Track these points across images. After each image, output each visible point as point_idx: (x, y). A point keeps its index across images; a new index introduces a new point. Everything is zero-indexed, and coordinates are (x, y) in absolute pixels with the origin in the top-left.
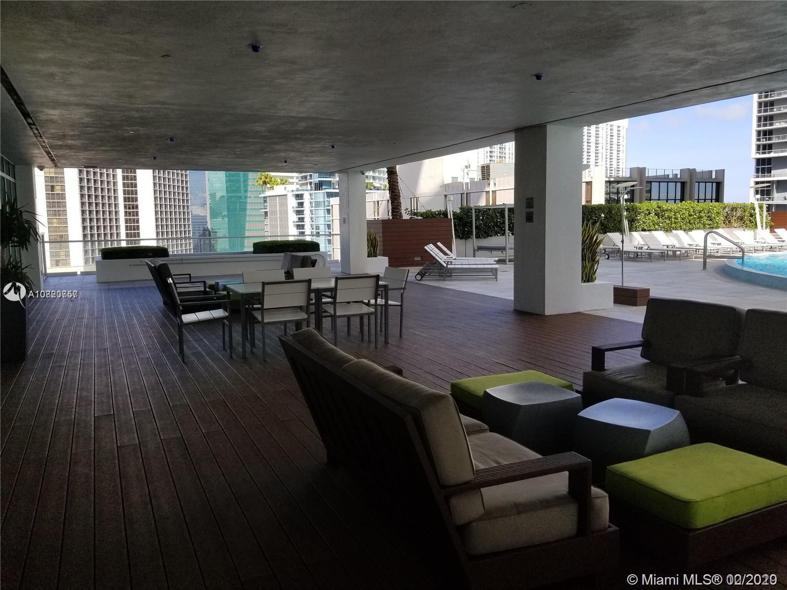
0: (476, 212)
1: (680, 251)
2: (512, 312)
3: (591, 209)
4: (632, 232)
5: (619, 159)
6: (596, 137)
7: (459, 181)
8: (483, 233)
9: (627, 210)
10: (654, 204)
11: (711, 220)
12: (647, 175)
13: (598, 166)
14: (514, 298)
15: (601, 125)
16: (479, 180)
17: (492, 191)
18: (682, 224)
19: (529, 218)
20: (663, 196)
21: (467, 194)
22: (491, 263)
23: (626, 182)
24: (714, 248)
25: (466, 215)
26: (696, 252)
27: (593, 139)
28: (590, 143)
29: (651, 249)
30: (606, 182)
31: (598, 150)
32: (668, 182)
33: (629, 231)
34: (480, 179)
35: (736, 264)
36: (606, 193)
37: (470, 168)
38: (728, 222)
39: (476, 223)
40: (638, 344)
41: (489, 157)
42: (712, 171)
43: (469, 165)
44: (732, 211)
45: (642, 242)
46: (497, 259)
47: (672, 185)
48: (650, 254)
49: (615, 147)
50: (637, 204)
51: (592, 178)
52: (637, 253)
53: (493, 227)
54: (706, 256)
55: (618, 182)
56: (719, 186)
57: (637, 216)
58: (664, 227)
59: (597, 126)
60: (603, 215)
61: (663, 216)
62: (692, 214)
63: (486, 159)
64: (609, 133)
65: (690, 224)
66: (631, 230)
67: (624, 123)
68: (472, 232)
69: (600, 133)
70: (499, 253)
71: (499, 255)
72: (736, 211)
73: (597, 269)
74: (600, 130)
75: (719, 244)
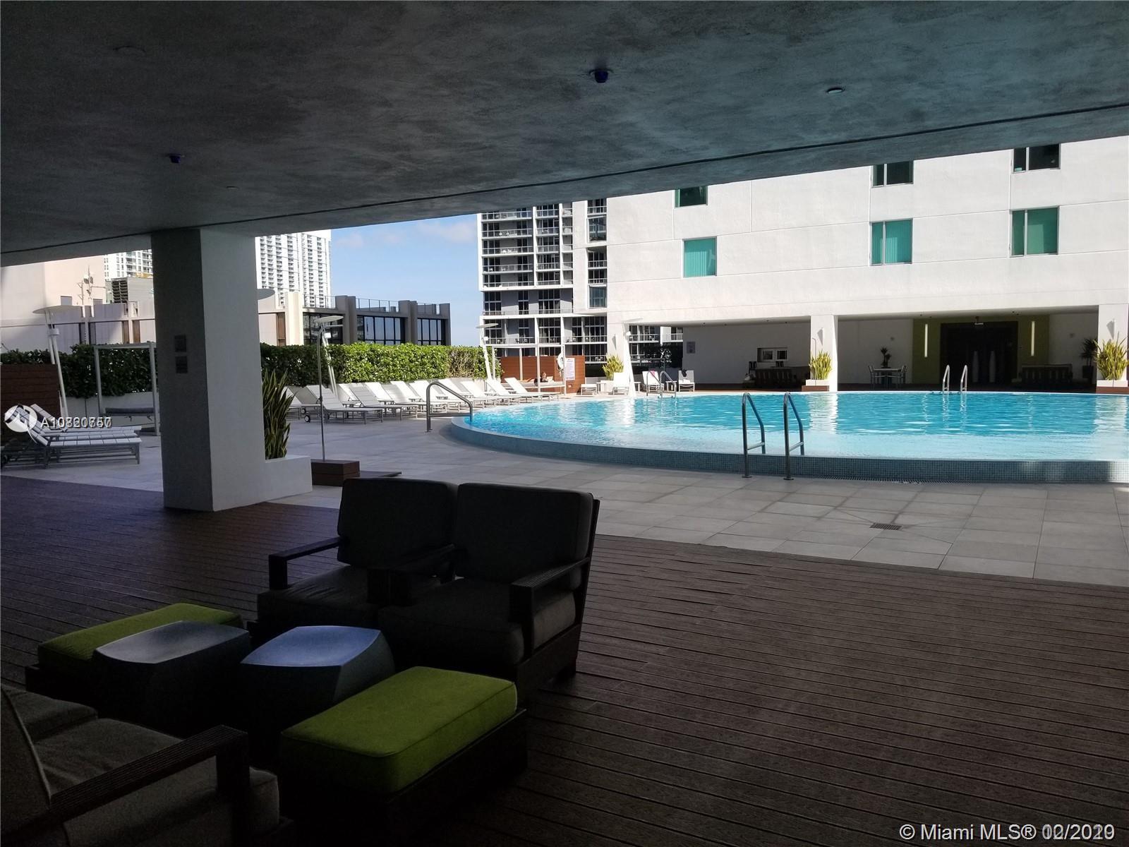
0: (101, 354)
1: (400, 408)
2: (160, 512)
3: (283, 352)
4: (340, 385)
5: (322, 283)
6: (289, 250)
7: (74, 304)
8: (116, 388)
9: (331, 354)
10: (366, 346)
11: (435, 367)
12: (357, 307)
13: (293, 290)
14: (164, 489)
15: (294, 235)
16: (109, 303)
17: (133, 321)
18: (402, 372)
19: (182, 366)
20: (380, 335)
21: (89, 324)
22: (129, 435)
23: (331, 315)
24: (439, 403)
25: (84, 358)
26: (420, 408)
27: (284, 253)
28: (281, 257)
29: (365, 407)
30: (305, 314)
31: (292, 269)
32: (384, 317)
33: (337, 383)
34: (111, 301)
35: (462, 423)
36: (306, 330)
37: (92, 282)
38: (455, 371)
39: (101, 372)
40: (333, 543)
41: (125, 267)
42: (435, 305)
43: (92, 278)
44: (459, 356)
45: (353, 398)
46: (139, 428)
47: (389, 321)
48: (363, 413)
49: (315, 266)
50: (344, 346)
51: (284, 307)
52: (347, 412)
53: (133, 377)
54: (430, 413)
55: (321, 315)
56: (445, 324)
57: (344, 362)
58: (380, 377)
59: (289, 235)
60: (299, 361)
61: (378, 362)
62: (414, 359)
63: (121, 271)
64: (306, 246)
65: (412, 372)
66: (338, 381)
67: (326, 234)
68: (96, 386)
69: (294, 244)
70: (144, 419)
71: (144, 422)
72: (463, 355)
73: (287, 438)
74: (294, 240)
75: (446, 398)
